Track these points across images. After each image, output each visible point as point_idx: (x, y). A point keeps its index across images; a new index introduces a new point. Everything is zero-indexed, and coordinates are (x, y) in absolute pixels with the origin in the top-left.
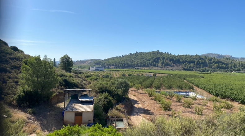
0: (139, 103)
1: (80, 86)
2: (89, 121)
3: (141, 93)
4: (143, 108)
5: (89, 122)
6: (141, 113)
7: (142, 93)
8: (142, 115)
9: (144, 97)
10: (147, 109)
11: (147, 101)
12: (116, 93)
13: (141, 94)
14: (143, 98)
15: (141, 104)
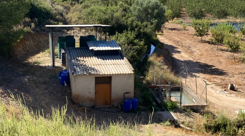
0: (178, 50)
1: (58, 17)
2: (127, 93)
3: (172, 29)
4: (195, 61)
5: (126, 95)
6: (198, 72)
7: (174, 29)
8: (201, 77)
9: (183, 37)
10: (203, 62)
11: (195, 47)
12: (141, 30)
13: (173, 31)
14: (181, 39)
15: (186, 52)
